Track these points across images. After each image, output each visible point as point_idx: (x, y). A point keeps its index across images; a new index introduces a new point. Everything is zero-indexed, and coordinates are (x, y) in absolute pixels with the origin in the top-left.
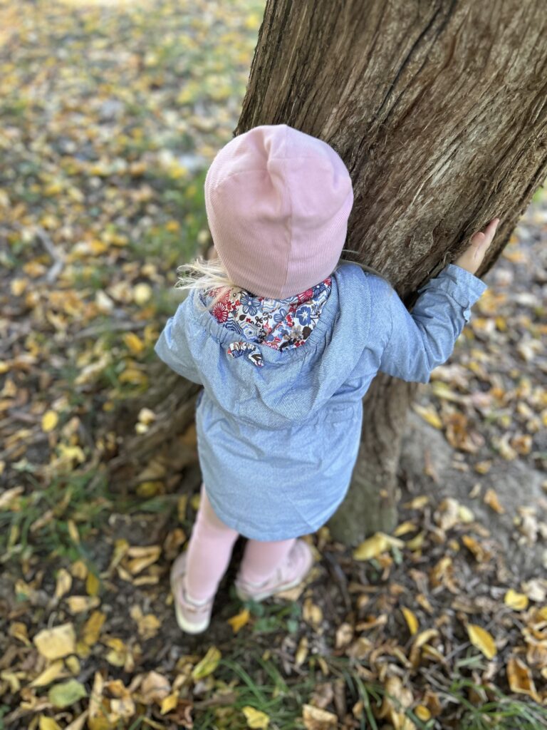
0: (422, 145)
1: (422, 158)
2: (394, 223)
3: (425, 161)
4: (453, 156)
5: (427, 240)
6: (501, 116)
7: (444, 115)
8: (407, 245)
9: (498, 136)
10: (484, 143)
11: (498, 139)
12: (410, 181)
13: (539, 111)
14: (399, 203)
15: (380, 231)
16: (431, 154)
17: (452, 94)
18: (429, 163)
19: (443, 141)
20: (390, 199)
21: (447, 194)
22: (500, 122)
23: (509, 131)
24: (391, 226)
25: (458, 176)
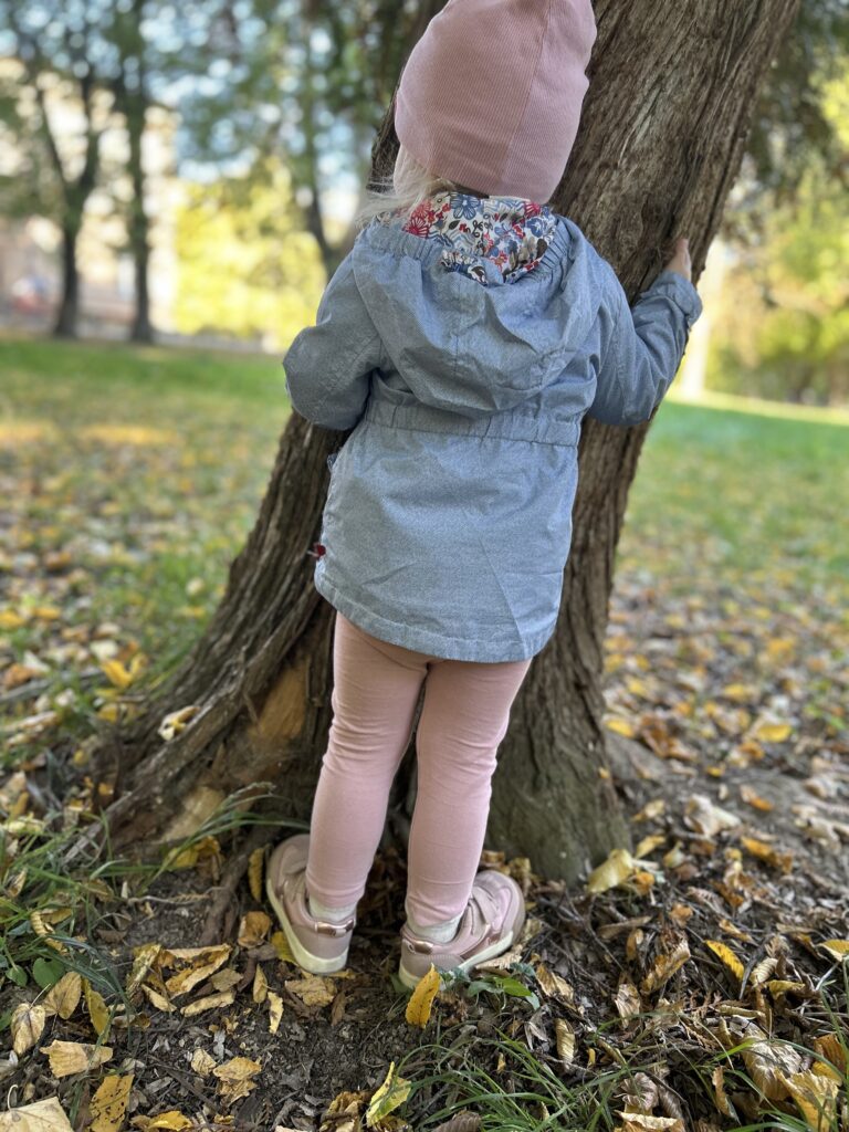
0: (624, 84)
1: (624, 102)
2: (599, 195)
3: (628, 106)
4: (652, 112)
5: (635, 224)
6: (692, 68)
7: (644, 45)
8: (613, 237)
9: (692, 91)
10: (679, 101)
11: (693, 95)
12: (615, 135)
13: (726, 62)
14: (605, 165)
15: (583, 210)
16: (634, 99)
17: (650, 19)
18: (633, 110)
19: (644, 80)
20: (593, 162)
21: (651, 163)
22: (692, 75)
23: (700, 88)
24: (596, 201)
25: (659, 140)
